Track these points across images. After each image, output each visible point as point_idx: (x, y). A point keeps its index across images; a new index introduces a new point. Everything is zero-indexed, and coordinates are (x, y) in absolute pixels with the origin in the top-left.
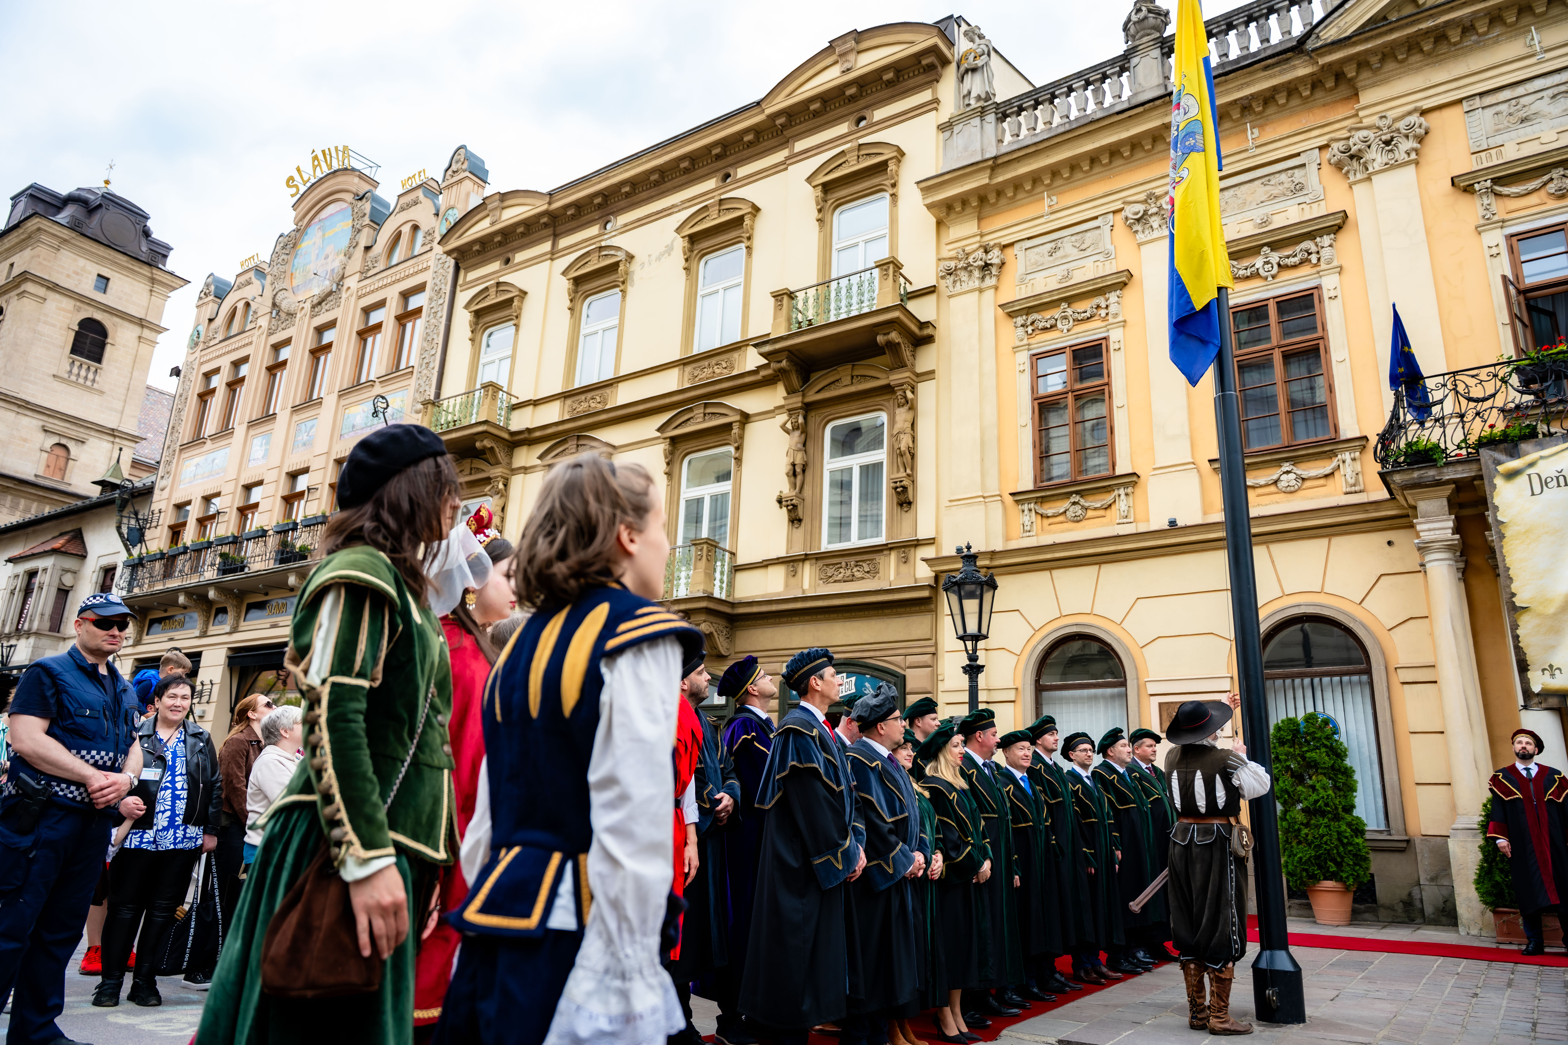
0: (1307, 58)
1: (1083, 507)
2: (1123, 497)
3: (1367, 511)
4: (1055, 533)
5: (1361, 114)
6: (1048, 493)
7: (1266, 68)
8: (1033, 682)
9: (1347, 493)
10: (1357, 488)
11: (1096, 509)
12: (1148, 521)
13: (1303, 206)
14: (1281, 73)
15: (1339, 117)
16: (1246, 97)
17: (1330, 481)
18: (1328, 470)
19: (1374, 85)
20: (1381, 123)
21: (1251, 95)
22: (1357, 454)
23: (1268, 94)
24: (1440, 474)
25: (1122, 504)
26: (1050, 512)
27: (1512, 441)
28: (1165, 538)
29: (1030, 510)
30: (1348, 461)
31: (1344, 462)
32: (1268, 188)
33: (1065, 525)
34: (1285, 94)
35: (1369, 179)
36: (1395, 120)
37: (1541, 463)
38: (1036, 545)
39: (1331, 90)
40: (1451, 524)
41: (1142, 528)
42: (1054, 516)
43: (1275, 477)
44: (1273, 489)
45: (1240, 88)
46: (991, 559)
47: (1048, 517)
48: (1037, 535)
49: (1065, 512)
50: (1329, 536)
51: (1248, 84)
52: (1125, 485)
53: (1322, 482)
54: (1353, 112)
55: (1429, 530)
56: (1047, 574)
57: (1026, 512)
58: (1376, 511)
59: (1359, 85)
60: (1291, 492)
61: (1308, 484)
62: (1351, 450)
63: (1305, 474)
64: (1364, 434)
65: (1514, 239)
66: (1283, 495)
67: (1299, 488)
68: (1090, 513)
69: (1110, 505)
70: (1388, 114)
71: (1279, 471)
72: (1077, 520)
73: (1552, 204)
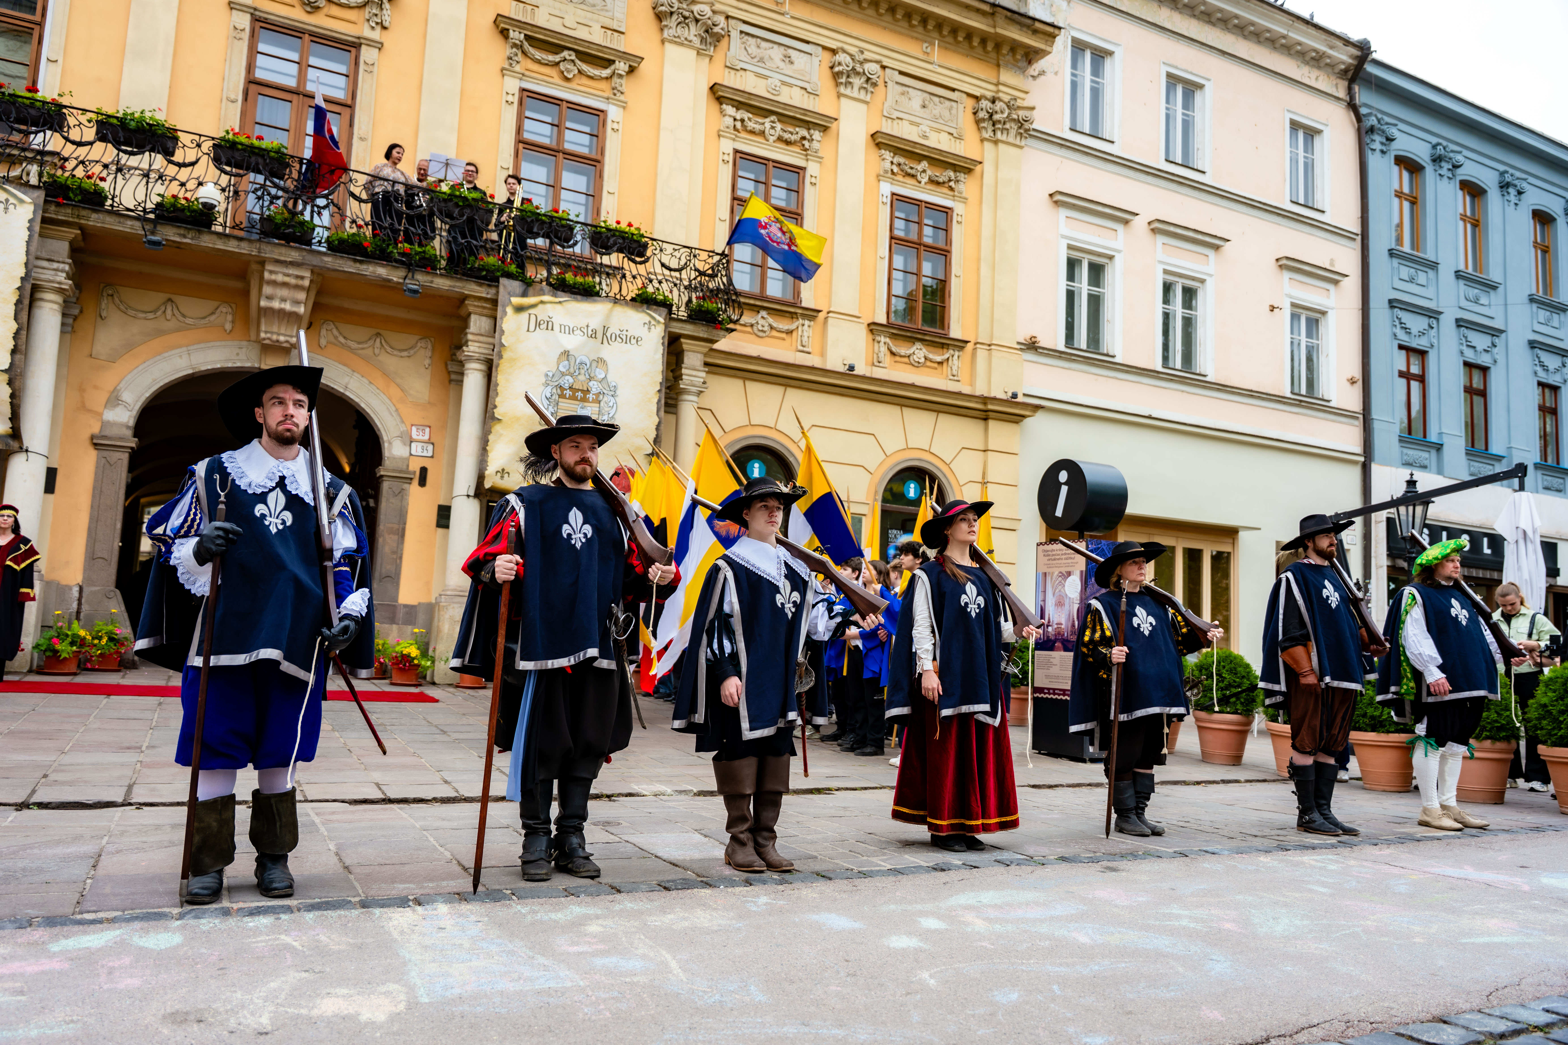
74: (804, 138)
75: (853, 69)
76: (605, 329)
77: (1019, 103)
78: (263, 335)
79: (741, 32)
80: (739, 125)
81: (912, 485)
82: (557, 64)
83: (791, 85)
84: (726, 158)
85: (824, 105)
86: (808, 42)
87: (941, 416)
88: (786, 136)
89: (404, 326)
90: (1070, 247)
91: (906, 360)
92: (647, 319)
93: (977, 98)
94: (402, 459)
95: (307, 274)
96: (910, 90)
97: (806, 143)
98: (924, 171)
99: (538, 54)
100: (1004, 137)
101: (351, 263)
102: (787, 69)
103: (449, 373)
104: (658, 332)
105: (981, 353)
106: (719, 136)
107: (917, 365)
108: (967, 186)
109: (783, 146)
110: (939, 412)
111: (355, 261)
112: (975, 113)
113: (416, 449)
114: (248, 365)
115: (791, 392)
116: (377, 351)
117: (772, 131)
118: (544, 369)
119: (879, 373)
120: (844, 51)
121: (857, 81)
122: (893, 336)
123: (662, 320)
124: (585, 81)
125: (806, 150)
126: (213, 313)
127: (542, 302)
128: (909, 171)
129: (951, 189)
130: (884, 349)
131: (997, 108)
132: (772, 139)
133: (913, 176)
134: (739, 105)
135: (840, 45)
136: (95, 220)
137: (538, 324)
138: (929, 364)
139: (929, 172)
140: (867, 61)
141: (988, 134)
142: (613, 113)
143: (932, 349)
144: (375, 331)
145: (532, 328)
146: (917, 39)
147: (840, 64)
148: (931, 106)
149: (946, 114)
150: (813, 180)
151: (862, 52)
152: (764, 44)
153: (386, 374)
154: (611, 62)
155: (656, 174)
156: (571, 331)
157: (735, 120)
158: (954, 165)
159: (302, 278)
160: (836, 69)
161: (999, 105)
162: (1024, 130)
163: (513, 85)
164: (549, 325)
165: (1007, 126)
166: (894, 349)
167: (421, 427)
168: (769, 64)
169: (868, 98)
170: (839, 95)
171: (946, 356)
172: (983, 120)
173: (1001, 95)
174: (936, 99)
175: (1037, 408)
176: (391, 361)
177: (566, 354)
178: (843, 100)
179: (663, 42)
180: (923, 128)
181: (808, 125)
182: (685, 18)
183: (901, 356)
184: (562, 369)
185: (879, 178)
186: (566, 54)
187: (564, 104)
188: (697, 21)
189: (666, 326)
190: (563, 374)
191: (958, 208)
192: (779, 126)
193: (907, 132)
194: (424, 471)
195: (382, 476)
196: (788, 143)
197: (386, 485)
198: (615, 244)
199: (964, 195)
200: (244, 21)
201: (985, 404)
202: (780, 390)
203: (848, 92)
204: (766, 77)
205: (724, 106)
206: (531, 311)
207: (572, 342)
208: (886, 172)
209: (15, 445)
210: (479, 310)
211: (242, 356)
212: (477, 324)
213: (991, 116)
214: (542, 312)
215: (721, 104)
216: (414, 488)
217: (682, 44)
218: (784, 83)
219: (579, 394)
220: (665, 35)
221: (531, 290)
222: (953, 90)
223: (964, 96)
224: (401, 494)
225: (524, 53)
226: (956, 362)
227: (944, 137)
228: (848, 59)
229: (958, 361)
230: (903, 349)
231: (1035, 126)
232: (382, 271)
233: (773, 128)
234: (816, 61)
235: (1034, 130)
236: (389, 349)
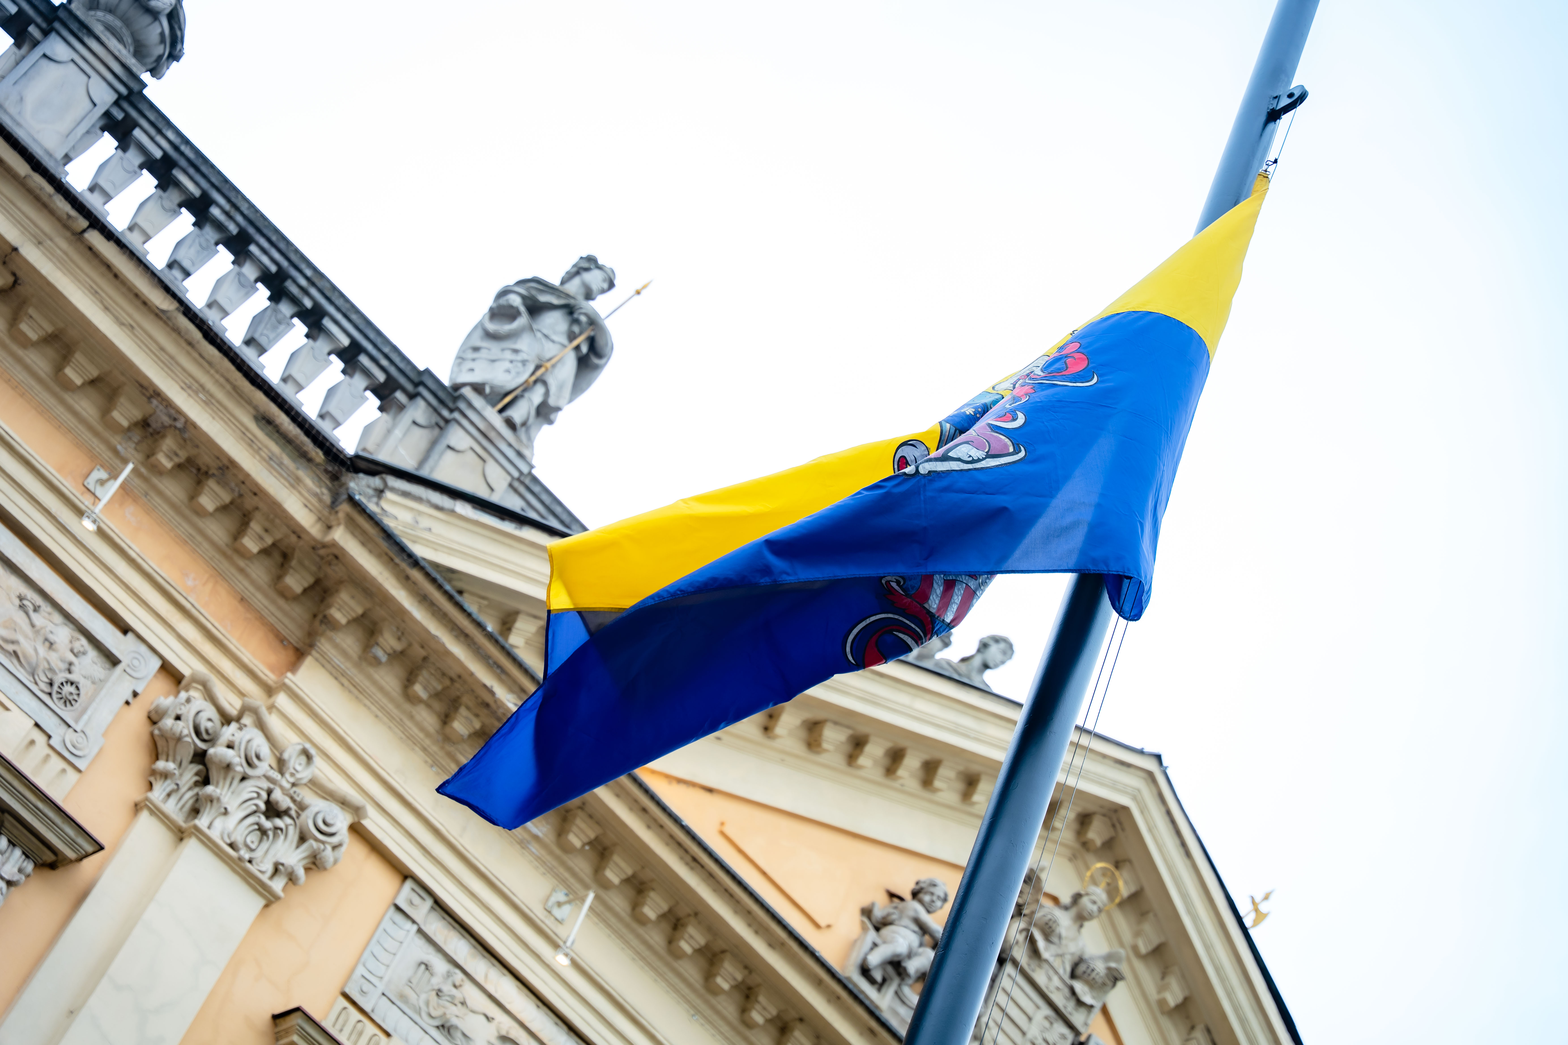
0: (327, 498)
5: (282, 700)
7: (266, 421)
13: (40, 738)
14: (270, 461)
15: (246, 657)
16: (175, 412)
19: (338, 674)
20: (295, 762)
21: (189, 425)
23: (206, 459)
32: (20, 618)
34: (226, 498)
35: (180, 835)
36: (314, 784)
39: (285, 594)
45: (194, 388)
51: (210, 402)
54: (270, 677)
59: (324, 645)
70: (318, 760)
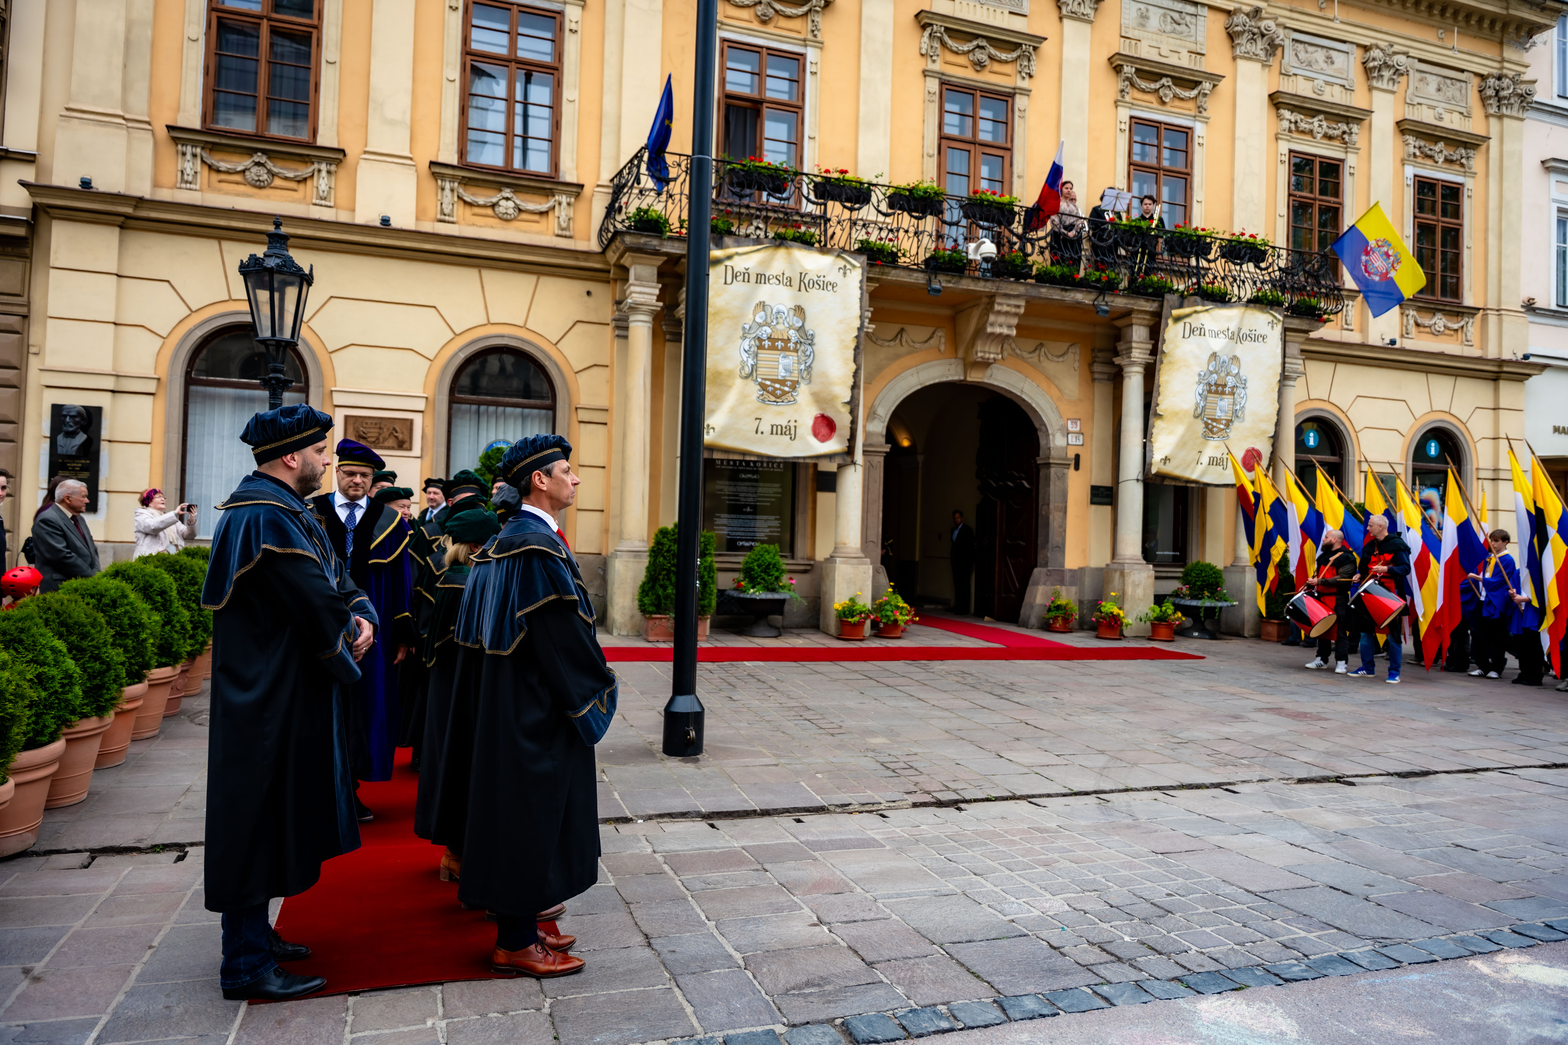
1: (269, 172)
2: (324, 174)
3: (577, 259)
4: (227, 193)
6: (224, 141)
8: (183, 374)
9: (558, 236)
10: (567, 233)
11: (286, 179)
12: (353, 210)
17: (543, 220)
18: (544, 207)
22: (573, 200)
24: (661, 245)
25: (323, 182)
26: (223, 166)
27: (720, 233)
28: (375, 236)
29: (194, 156)
30: (564, 204)
31: (560, 204)
33: (242, 188)
37: (736, 258)
38: (199, 203)
40: (657, 292)
41: (344, 217)
42: (228, 172)
43: (494, 200)
44: (489, 211)
46: (136, 207)
47: (218, 171)
48: (201, 190)
49: (244, 171)
50: (539, 274)
52: (329, 161)
53: (536, 218)
55: (640, 293)
56: (214, 244)
57: (189, 157)
58: (585, 260)
60: (507, 220)
61: (524, 216)
62: (568, 194)
63: (524, 205)
64: (581, 182)
65: (726, 44)
66: (497, 221)
67: (515, 219)
68: (278, 182)
69: (305, 180)
71: (499, 196)
72: (259, 185)
73: (756, 25)
74: (1344, 133)
75: (1385, 63)
76: (1240, 329)
77: (1525, 77)
78: (980, 355)
79: (1293, 40)
80: (1293, 126)
81: (1433, 444)
82: (1157, 91)
83: (1331, 84)
84: (1283, 158)
85: (1358, 100)
86: (1344, 42)
87: (1459, 380)
88: (1331, 132)
89: (1058, 335)
90: (1560, 210)
91: (1428, 330)
92: (1270, 318)
93: (1483, 77)
94: (1062, 448)
95: (1023, 303)
96: (1427, 76)
97: (1346, 137)
98: (1441, 152)
99: (1144, 84)
100: (1508, 112)
101: (1059, 292)
102: (1330, 70)
103: (1092, 373)
104: (1279, 328)
105: (1492, 319)
106: (1277, 139)
107: (1437, 334)
108: (1476, 162)
109: (1326, 141)
110: (1457, 376)
111: (1063, 290)
112: (1480, 91)
113: (1072, 439)
114: (956, 378)
115: (1340, 367)
116: (1042, 359)
117: (1320, 130)
118: (1198, 370)
119: (1409, 344)
120: (1377, 47)
121: (1387, 74)
122: (1419, 309)
123: (1281, 318)
124: (1177, 103)
125: (1346, 143)
126: (931, 338)
127: (1196, 312)
128: (1429, 153)
129: (1462, 165)
130: (1412, 322)
131: (1504, 85)
132: (1319, 136)
133: (1431, 157)
134: (1293, 108)
135: (1374, 41)
136: (894, 275)
137: (1192, 331)
138: (1447, 332)
139: (1445, 152)
140: (1395, 53)
141: (1492, 110)
142: (1199, 129)
143: (1449, 318)
144: (1038, 342)
145: (1187, 335)
146: (1433, 26)
147: (1374, 59)
148: (1444, 88)
149: (1458, 94)
150: (1352, 171)
151: (1392, 46)
152: (1310, 49)
153: (1048, 378)
154: (1198, 83)
155: (1233, 181)
156: (1217, 335)
157: (1291, 122)
158: (1466, 143)
159: (1018, 307)
160: (1371, 64)
161: (1506, 82)
162: (1526, 101)
163: (1124, 114)
164: (1202, 332)
165: (1512, 101)
166: (1419, 321)
167: (1074, 420)
168: (1315, 67)
169: (1395, 88)
170: (1371, 89)
171: (1462, 323)
172: (1490, 97)
173: (1505, 71)
174: (1449, 82)
175: (1545, 367)
176: (1051, 367)
177: (1214, 355)
178: (1375, 93)
179: (1234, 58)
180: (1440, 110)
181: (1348, 120)
182: (1254, 34)
183: (1425, 327)
184: (1211, 369)
185: (1403, 162)
186: (1164, 81)
187: (1163, 126)
188: (1263, 35)
189: (1283, 323)
190: (1211, 373)
191: (1469, 183)
192: (1324, 124)
193: (1426, 116)
194: (1077, 457)
195: (1049, 464)
196: (1330, 138)
197: (1053, 470)
198: (1245, 254)
199: (1473, 170)
200: (933, 85)
201: (1500, 366)
202: (1331, 366)
203: (1379, 84)
204: (1312, 79)
205: (1282, 111)
206: (1187, 320)
207: (1218, 344)
208: (1409, 155)
209: (849, 459)
210: (1139, 321)
211: (952, 372)
212: (1139, 333)
213: (1497, 92)
214: (1194, 321)
215: (1278, 109)
216: (1071, 472)
217: (1250, 59)
218: (1327, 83)
219: (1220, 389)
220: (1238, 52)
221: (1186, 302)
222: (1462, 71)
223: (1472, 75)
224: (1063, 478)
225: (1132, 85)
226: (1470, 328)
227: (1456, 116)
228: (1381, 54)
229: (1473, 327)
230: (1426, 320)
231: (1536, 98)
232: (1079, 296)
233: (1320, 126)
234: (1351, 57)
235: (1536, 102)
236: (1050, 356)
